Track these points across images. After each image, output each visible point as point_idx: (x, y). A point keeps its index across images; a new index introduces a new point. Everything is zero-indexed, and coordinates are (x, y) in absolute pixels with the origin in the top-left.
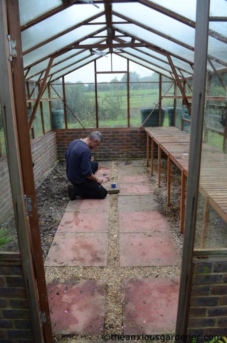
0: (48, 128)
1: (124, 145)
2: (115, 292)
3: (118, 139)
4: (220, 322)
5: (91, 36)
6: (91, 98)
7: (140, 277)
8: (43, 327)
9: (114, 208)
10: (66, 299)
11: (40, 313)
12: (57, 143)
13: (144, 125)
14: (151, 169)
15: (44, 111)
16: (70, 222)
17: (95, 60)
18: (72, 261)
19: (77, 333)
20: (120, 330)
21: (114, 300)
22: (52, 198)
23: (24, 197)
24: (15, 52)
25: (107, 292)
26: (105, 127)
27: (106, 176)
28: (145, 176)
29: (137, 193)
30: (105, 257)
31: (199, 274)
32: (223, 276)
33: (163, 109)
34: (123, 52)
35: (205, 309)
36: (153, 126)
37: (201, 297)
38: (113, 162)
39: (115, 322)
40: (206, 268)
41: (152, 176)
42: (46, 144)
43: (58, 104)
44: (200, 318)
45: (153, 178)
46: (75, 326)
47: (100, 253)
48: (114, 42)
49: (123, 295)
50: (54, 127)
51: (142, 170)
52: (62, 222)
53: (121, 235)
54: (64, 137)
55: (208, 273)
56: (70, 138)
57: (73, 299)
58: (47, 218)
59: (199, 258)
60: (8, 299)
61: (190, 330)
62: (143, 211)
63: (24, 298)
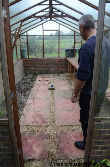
0: (19, 57)
1: (57, 66)
2: (54, 138)
3: (54, 63)
4: (105, 153)
5: (41, 11)
6: (40, 43)
7: (66, 131)
8: (19, 156)
9: (52, 97)
10: (30, 142)
11: (18, 149)
12: (24, 65)
13: (66, 56)
14: (70, 78)
15: (17, 49)
16: (31, 104)
17: (43, 24)
18: (32, 123)
19: (36, 158)
20: (56, 157)
21: (53, 142)
22: (21, 92)
23: (10, 91)
24: (6, 16)
25: (50, 138)
26: (47, 57)
27: (48, 81)
28: (67, 81)
29: (63, 90)
30: (48, 121)
31: (97, 130)
32: (108, 131)
33: (76, 49)
34: (57, 20)
35: (99, 146)
36: (71, 57)
37: (97, 140)
38: (51, 75)
39: (54, 153)
40: (100, 127)
41: (70, 81)
42: (18, 65)
43: (25, 45)
44: (96, 151)
45: (71, 82)
46: (34, 155)
47: (46, 119)
48: (53, 15)
49: (57, 140)
50: (22, 57)
51: (65, 78)
52: (27, 104)
53: (56, 110)
54: (27, 62)
55: (101, 129)
56: (30, 62)
57: (33, 141)
58: (20, 102)
59: (97, 122)
60: (2, 142)
61: (91, 156)
62: (66, 98)
63: (10, 142)
